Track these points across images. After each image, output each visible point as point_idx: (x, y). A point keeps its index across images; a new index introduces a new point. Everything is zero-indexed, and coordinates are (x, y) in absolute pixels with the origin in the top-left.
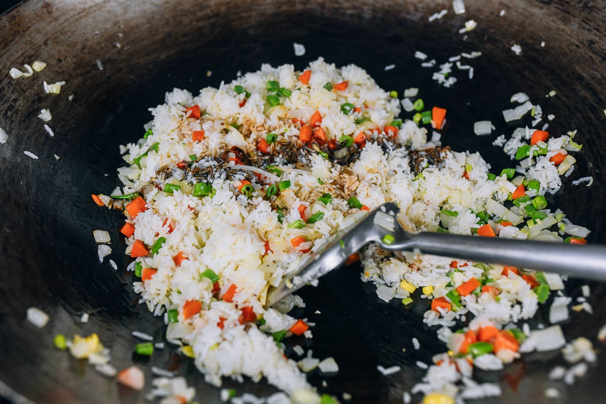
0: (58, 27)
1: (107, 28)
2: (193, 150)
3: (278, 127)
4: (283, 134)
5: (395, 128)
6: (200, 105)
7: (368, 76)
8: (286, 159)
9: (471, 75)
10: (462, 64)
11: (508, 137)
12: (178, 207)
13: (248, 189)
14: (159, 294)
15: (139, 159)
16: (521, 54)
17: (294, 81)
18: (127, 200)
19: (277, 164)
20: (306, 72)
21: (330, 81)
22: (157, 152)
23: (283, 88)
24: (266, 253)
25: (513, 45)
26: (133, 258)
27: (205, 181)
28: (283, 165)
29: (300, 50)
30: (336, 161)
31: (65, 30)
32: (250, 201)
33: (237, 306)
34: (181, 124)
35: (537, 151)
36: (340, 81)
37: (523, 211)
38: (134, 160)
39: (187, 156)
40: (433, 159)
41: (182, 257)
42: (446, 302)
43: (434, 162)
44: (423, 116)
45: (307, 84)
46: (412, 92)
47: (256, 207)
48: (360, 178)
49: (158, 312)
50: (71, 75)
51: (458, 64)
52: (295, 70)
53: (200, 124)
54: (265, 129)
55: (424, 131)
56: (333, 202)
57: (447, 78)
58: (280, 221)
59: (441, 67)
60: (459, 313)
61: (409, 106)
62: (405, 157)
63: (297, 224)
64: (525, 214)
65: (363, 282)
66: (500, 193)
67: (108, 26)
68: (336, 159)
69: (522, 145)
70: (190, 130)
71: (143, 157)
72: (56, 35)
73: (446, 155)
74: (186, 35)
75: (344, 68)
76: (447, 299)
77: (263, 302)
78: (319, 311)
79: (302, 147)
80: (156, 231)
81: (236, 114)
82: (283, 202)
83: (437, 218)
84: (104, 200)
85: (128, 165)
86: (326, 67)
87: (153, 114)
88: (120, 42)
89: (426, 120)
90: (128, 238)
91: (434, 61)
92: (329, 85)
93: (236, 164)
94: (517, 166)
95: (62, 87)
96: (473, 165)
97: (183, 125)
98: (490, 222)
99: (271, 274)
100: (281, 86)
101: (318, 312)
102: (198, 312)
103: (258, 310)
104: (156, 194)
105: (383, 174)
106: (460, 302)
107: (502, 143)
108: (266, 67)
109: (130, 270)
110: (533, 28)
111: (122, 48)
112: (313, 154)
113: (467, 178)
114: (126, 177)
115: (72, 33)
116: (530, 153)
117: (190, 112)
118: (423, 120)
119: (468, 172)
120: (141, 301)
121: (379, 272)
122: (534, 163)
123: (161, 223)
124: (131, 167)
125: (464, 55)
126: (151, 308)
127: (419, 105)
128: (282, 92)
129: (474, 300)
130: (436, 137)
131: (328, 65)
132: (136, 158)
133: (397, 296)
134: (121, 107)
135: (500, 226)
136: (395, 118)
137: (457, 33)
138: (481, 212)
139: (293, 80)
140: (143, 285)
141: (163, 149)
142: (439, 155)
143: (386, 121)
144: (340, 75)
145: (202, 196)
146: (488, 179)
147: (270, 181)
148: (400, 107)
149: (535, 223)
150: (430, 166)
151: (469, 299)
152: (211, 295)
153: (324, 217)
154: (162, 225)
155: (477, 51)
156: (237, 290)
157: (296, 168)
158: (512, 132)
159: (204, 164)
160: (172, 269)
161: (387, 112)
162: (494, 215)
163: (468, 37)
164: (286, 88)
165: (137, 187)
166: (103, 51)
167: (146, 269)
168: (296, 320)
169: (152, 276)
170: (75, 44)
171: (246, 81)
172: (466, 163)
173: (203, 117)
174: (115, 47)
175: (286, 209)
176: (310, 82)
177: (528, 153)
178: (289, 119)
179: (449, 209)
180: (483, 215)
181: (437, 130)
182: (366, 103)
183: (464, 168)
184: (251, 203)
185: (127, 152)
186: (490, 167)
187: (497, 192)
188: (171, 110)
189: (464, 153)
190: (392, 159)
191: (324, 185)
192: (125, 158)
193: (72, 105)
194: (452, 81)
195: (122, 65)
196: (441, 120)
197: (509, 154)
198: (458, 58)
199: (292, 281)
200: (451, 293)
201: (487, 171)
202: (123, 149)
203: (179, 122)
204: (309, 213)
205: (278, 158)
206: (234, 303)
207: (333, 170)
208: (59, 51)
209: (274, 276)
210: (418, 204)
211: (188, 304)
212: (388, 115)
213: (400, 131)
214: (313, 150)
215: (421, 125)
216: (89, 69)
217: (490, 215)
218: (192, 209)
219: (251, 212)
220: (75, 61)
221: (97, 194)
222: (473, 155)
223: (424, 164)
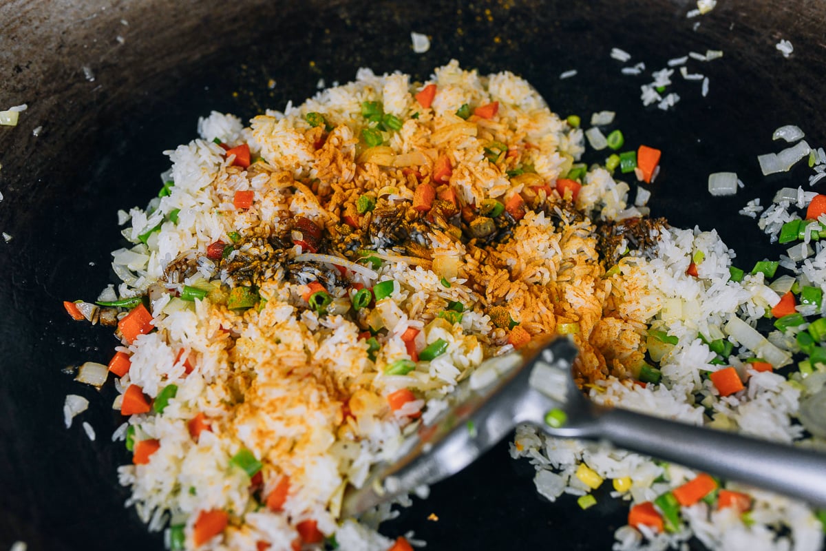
0: (16, 13)
1: (102, 12)
2: (235, 224)
3: (378, 183)
4: (385, 197)
5: (575, 182)
6: (250, 143)
7: (533, 92)
8: (390, 239)
9: (705, 90)
10: (689, 72)
11: (767, 203)
12: (203, 329)
13: (319, 299)
14: (159, 491)
15: (147, 236)
16: (792, 56)
17: (408, 102)
18: (124, 309)
19: (375, 246)
20: (428, 86)
21: (468, 101)
22: (176, 224)
23: (389, 115)
24: (344, 422)
25: (779, 41)
26: (124, 416)
27: (248, 284)
28: (384, 249)
29: (421, 43)
30: (474, 241)
31: (28, 16)
32: (321, 321)
33: (289, 519)
34: (216, 178)
35: (818, 232)
36: (486, 101)
37: (792, 342)
38: (139, 237)
39: (225, 234)
40: (638, 238)
41: (202, 424)
42: (655, 514)
43: (640, 242)
44: (622, 160)
45: (430, 107)
46: (606, 117)
47: (331, 332)
48: (514, 274)
49: (155, 526)
50: (37, 93)
51: (684, 71)
52: (412, 81)
53: (247, 177)
54: (356, 187)
55: (624, 187)
56: (465, 319)
57: (664, 94)
58: (372, 357)
59: (655, 75)
60: (677, 537)
61: (598, 140)
62: (590, 236)
63: (399, 368)
64: (795, 347)
65: (513, 459)
66: (750, 306)
67: (104, 8)
68: (474, 237)
69: (790, 219)
70: (231, 188)
71: (153, 233)
72: (12, 26)
73: (660, 233)
74: (235, 20)
75: (492, 76)
76: (657, 508)
77: (336, 512)
78: (436, 515)
79: (418, 221)
80: (163, 371)
81: (308, 162)
82: (380, 321)
83: (642, 345)
84: (85, 310)
85: (130, 246)
86: (462, 76)
87: (171, 159)
88: (123, 36)
89: (626, 167)
90: (119, 378)
91: (642, 65)
92: (466, 108)
93: (304, 252)
94: (781, 256)
95: (21, 114)
96: (706, 252)
97: (219, 180)
98: (733, 360)
99: (351, 462)
100: (386, 111)
101: (434, 517)
102: (222, 531)
103: (326, 525)
104: (168, 304)
105: (552, 266)
106: (680, 514)
107: (756, 212)
108: (364, 75)
109: (118, 439)
110: (816, 11)
111: (126, 44)
112: (435, 231)
113: (695, 275)
114: (125, 267)
115: (41, 21)
116: (806, 235)
117: (232, 158)
118: (622, 166)
119: (697, 263)
120: (128, 503)
121: (540, 444)
122: (812, 252)
123: (172, 358)
124: (133, 249)
125: (693, 55)
126: (144, 514)
127: (615, 140)
128: (386, 122)
129: (704, 514)
130: (643, 196)
131: (466, 72)
132: (141, 234)
133: (569, 491)
134: (124, 144)
135: (751, 371)
136: (575, 162)
137: (684, 17)
138: (719, 341)
139: (405, 100)
140: (133, 473)
141: (186, 222)
142: (648, 232)
143: (561, 170)
144: (486, 89)
145: (242, 311)
146: (730, 279)
147: (361, 279)
148: (584, 142)
149: (814, 369)
150: (632, 252)
151: (694, 513)
152: (246, 497)
153: (448, 350)
154: (173, 363)
155: (715, 49)
156: (291, 490)
157: (406, 253)
158: (774, 195)
159: (250, 251)
160: (185, 447)
161: (562, 155)
162: (741, 346)
163: (701, 25)
164: (394, 114)
165: (142, 284)
166: (93, 51)
167: (141, 443)
168: (393, 543)
169: (151, 457)
170: (47, 39)
171: (329, 100)
172: (694, 247)
173: (254, 165)
174: (116, 42)
175: (384, 331)
176: (434, 104)
177: (802, 234)
178: (397, 169)
179: (662, 329)
180: (721, 346)
181: (644, 185)
182: (527, 140)
183: (689, 256)
184: (323, 324)
185: (129, 224)
186: (734, 256)
187: (746, 303)
188: (200, 152)
189: (690, 230)
190: (568, 241)
191: (452, 289)
192: (125, 233)
193: (38, 144)
194: (671, 100)
195: (126, 73)
196: (652, 168)
197: (767, 232)
198: (683, 60)
199: (383, 483)
200: (662, 498)
201: (730, 263)
202: (122, 217)
203: (213, 174)
204: (421, 341)
205: (376, 239)
206: (285, 515)
207: (468, 258)
208: (18, 53)
209: (356, 465)
210: (611, 321)
211: (205, 517)
212: (564, 159)
213: (584, 188)
214: (435, 224)
215: (618, 175)
216: (69, 81)
217: (733, 345)
218: (226, 331)
219: (324, 341)
220: (46, 69)
221: (72, 300)
222: (706, 235)
223: (622, 249)
